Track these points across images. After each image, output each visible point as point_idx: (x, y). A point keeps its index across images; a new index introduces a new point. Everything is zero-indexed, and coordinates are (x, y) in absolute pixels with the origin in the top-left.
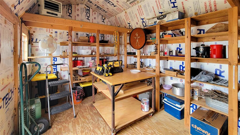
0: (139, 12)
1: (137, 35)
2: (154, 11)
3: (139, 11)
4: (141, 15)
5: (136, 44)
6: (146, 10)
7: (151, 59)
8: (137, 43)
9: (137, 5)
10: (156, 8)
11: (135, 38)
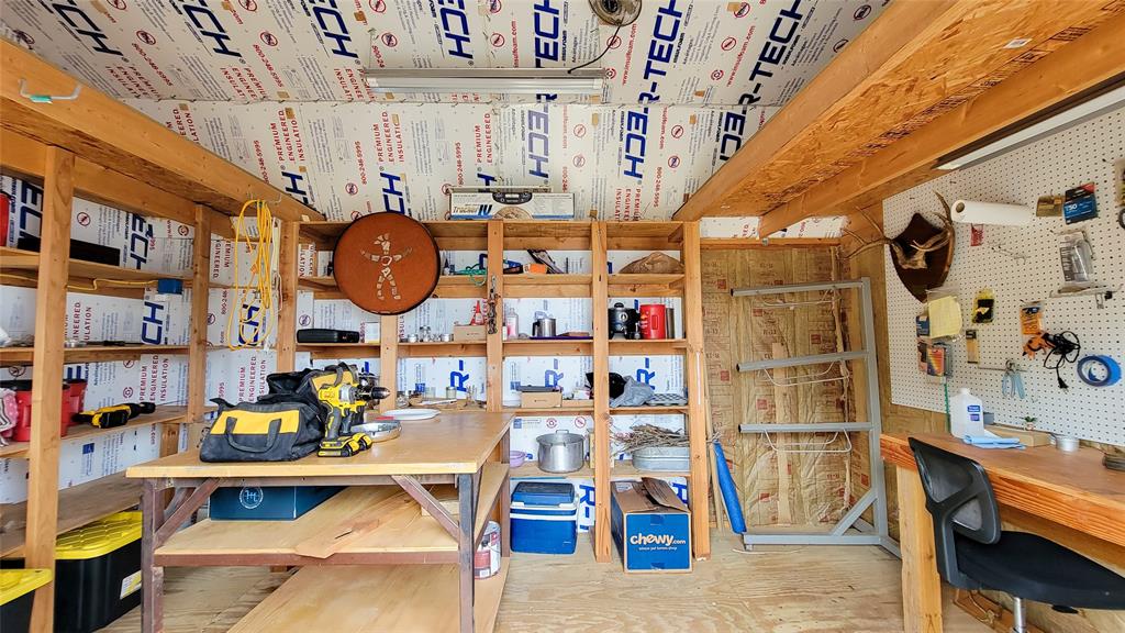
0: (379, 143)
1: (386, 246)
2: (459, 162)
3: (383, 139)
4: (385, 156)
5: (379, 286)
6: (421, 144)
7: (426, 361)
8: (387, 281)
9: (377, 109)
10: (469, 154)
11: (375, 258)
